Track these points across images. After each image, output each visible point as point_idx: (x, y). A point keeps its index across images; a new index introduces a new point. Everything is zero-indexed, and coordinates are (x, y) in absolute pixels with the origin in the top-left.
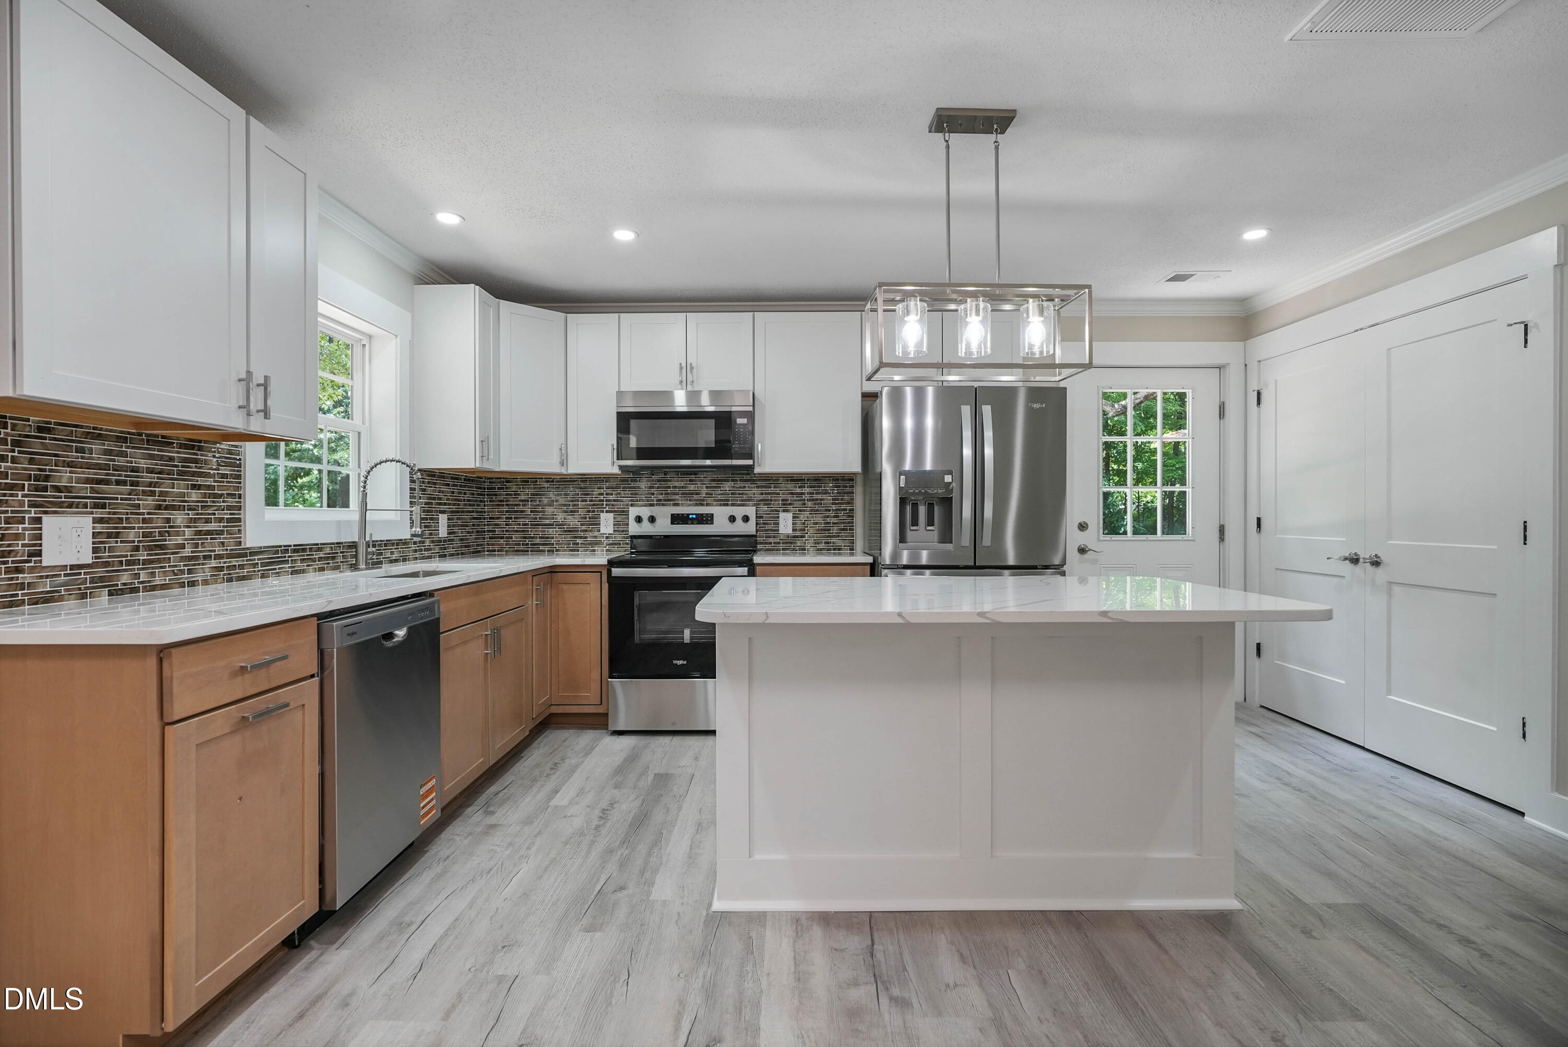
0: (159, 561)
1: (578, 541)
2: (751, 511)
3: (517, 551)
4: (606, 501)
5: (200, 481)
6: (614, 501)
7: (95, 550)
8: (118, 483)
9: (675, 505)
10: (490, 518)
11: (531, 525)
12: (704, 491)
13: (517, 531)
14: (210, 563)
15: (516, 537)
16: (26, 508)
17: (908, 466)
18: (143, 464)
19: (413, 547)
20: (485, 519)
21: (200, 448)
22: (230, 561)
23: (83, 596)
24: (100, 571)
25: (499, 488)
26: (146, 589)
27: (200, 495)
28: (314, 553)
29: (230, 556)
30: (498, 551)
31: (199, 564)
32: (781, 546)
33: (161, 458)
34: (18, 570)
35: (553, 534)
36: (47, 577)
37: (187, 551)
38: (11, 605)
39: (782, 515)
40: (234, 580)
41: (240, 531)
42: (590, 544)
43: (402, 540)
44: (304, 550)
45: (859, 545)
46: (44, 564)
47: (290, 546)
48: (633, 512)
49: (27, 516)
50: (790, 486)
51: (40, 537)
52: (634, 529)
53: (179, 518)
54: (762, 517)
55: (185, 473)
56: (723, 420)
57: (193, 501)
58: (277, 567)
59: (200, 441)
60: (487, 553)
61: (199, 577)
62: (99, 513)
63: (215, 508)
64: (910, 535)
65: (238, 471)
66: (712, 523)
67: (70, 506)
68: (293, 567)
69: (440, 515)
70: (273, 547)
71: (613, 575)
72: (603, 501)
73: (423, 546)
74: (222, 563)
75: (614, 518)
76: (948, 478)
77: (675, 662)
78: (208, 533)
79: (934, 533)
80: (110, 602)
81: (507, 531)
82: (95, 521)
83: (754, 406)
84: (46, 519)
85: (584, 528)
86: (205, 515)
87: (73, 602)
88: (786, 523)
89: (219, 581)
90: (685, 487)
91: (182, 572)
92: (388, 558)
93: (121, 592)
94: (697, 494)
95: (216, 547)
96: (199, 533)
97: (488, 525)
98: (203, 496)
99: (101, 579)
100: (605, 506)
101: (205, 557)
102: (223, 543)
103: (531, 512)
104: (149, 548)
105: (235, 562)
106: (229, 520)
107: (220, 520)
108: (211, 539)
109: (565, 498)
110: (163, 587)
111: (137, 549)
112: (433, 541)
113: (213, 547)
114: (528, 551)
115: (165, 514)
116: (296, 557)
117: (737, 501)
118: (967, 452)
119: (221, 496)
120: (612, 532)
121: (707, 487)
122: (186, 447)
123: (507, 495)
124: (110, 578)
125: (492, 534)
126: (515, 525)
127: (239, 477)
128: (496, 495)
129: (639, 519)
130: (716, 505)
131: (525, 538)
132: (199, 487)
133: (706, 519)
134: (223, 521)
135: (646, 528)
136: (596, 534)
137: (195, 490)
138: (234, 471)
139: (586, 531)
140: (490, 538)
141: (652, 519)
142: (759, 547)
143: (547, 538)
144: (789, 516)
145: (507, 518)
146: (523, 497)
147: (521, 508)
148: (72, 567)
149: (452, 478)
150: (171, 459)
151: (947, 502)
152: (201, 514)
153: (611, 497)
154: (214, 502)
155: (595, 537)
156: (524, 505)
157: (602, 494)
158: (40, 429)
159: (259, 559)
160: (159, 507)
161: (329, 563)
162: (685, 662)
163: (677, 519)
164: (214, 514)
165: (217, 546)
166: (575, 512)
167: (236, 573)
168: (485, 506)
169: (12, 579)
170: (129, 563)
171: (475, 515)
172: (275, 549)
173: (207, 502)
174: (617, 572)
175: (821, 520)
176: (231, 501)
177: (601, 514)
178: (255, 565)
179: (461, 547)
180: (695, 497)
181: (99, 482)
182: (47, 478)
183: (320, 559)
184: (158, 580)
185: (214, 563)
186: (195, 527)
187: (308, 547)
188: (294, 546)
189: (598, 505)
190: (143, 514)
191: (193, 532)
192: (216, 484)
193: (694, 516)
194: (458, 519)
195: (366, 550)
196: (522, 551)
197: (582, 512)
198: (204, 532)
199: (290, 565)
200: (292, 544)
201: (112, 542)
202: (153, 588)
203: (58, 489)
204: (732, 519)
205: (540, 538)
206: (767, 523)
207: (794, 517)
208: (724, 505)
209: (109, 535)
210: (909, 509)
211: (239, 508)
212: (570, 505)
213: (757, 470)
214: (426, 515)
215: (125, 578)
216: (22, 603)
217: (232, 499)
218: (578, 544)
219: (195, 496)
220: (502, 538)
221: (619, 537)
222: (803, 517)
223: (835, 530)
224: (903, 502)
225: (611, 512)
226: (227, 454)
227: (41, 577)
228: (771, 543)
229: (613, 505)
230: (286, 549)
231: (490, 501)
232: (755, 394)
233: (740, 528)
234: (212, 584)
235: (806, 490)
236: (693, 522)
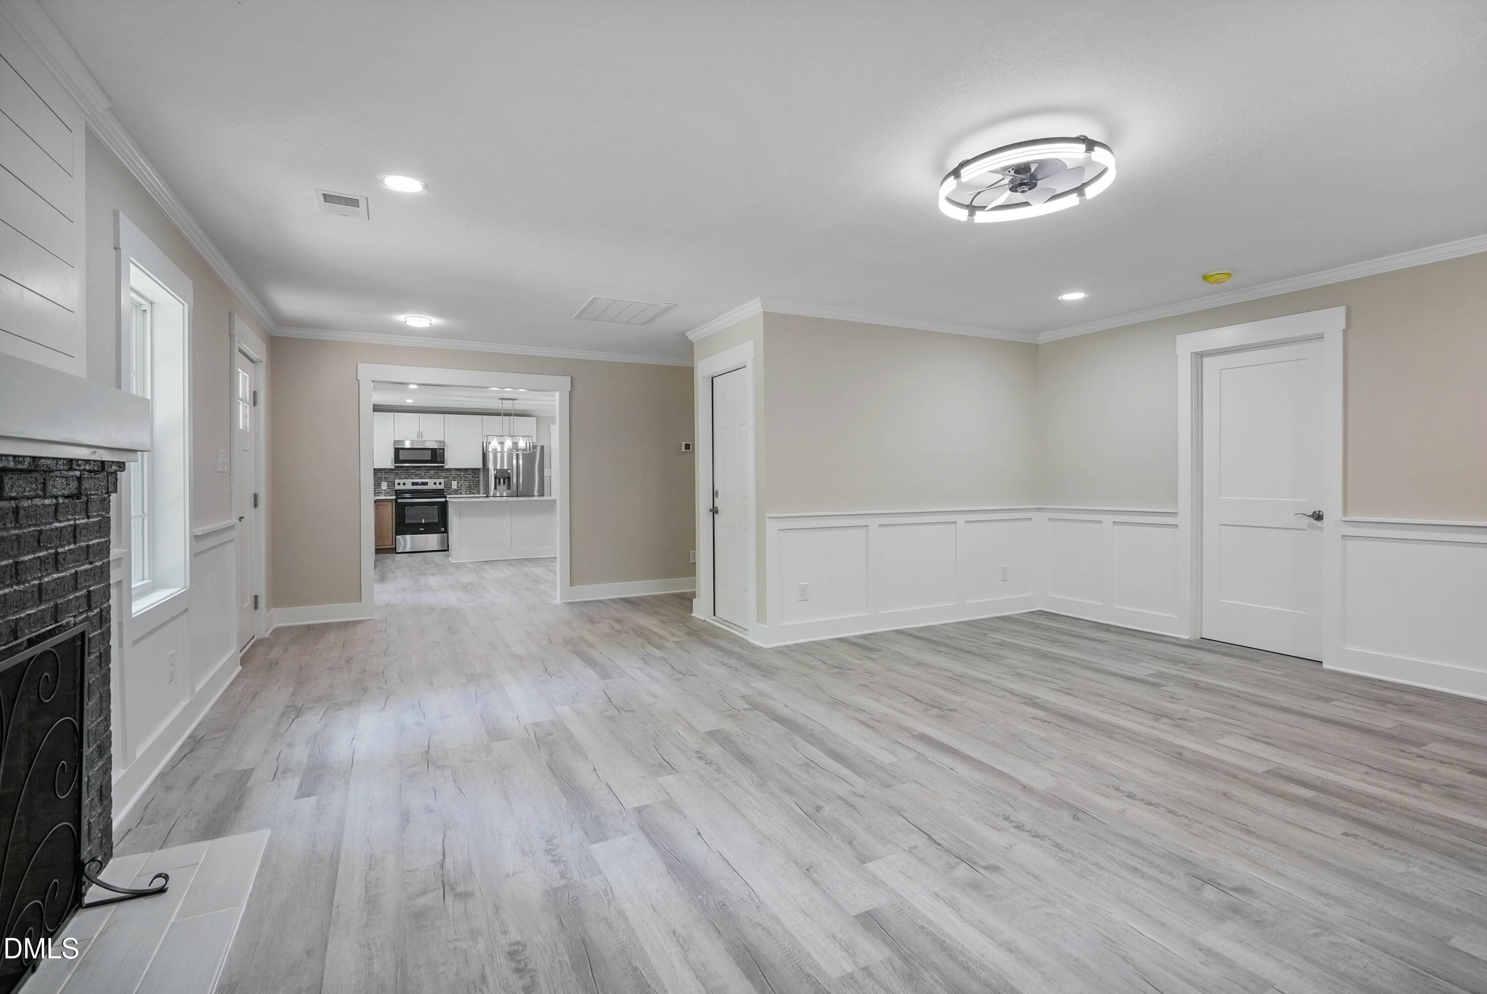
2: (442, 481)
6: (391, 477)
9: (414, 479)
12: (423, 473)
17: (498, 467)
39: (453, 482)
45: (482, 492)
48: (397, 481)
50: (456, 472)
52: (397, 487)
54: (446, 483)
56: (434, 451)
64: (498, 488)
71: (398, 502)
75: (390, 483)
76: (509, 471)
77: (419, 529)
79: (505, 487)
83: (445, 446)
88: (454, 485)
90: (418, 473)
100: (383, 479)
117: (437, 477)
118: (515, 462)
120: (386, 489)
129: (399, 484)
130: (428, 479)
133: (426, 484)
135: (402, 487)
136: (380, 489)
141: (404, 484)
144: (456, 482)
151: (509, 478)
153: (386, 476)
157: (382, 475)
162: (425, 529)
163: (413, 484)
175: (467, 484)
177: (382, 482)
180: (420, 476)
189: (380, 479)
204: (435, 484)
206: (448, 485)
208: (432, 479)
210: (498, 480)
221: (389, 491)
222: (461, 483)
223: (472, 487)
224: (496, 478)
225: (389, 481)
229: (390, 479)
232: (446, 443)
233: (438, 487)
235: (462, 473)
236: (420, 484)
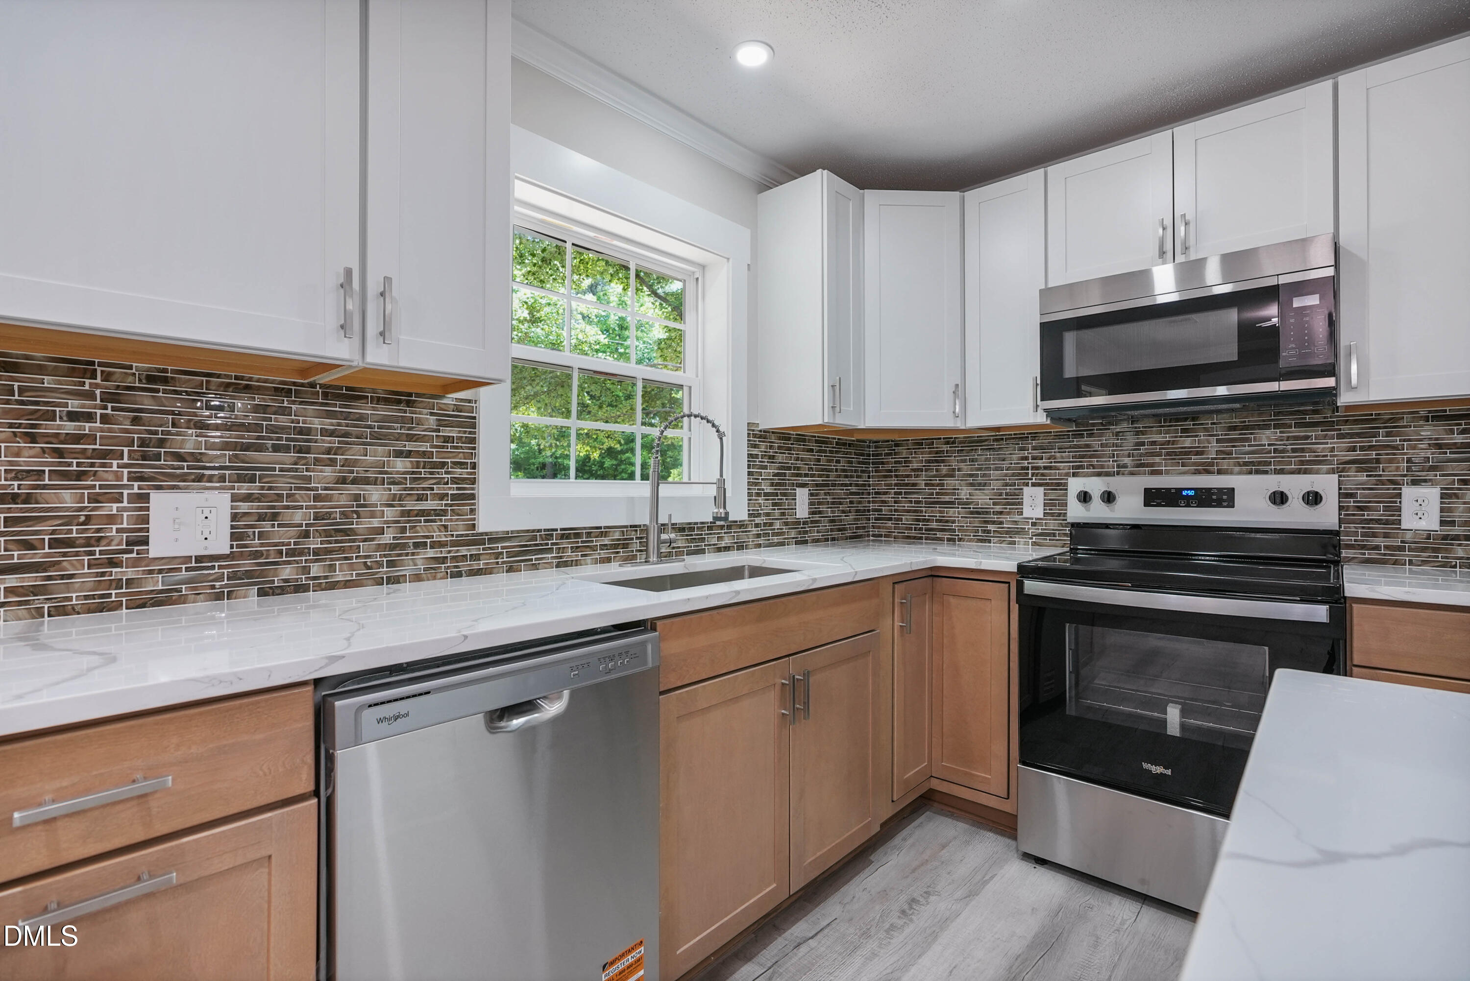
0: (342, 550)
1: (991, 527)
2: (1325, 483)
3: (908, 537)
4: (1033, 468)
5: (409, 446)
6: (1045, 468)
7: (234, 537)
8: (276, 449)
9: (1154, 473)
10: (876, 493)
11: (926, 503)
12: (1213, 447)
13: (908, 511)
14: (425, 553)
15: (907, 519)
16: (125, 482)
18: (317, 424)
19: (755, 531)
20: (869, 494)
21: (409, 403)
22: (458, 550)
23: (219, 597)
24: (247, 565)
25: (887, 454)
26: (319, 588)
27: (409, 465)
28: (594, 539)
29: (454, 544)
30: (886, 536)
31: (407, 554)
32: (1407, 555)
33: (347, 416)
34: (113, 563)
35: (955, 517)
36: (160, 571)
37: (388, 538)
38: (101, 608)
39: (1409, 491)
40: (464, 575)
41: (472, 511)
42: (1007, 533)
43: (737, 522)
44: (577, 535)
46: (151, 555)
47: (556, 530)
48: (1075, 485)
49: (126, 492)
51: (146, 520)
52: (1076, 512)
53: (376, 495)
54: (1351, 495)
55: (385, 436)
57: (398, 473)
58: (534, 557)
59: (410, 395)
60: (871, 538)
61: (407, 570)
62: (244, 489)
63: (434, 481)
65: (470, 433)
66: (1232, 505)
67: (199, 478)
68: (561, 557)
69: (797, 489)
70: (528, 531)
71: (1026, 592)
72: (1028, 469)
73: (771, 530)
74: (443, 552)
75: (1045, 494)
77: (1145, 766)
78: (422, 513)
80: (259, 605)
81: (896, 511)
82: (235, 498)
83: (1336, 266)
84: (155, 496)
85: (998, 508)
86: (418, 490)
87: (202, 605)
88: (1421, 508)
89: (439, 575)
90: (1174, 443)
91: (380, 564)
92: (714, 545)
93: (281, 591)
94: (1197, 453)
95: (435, 532)
96: (408, 513)
97: (874, 502)
98: (415, 467)
99: (249, 574)
100: (1030, 477)
101: (416, 545)
102: (446, 527)
103: (926, 485)
104: (327, 533)
105: (464, 551)
106: (454, 497)
107: (442, 497)
108: (426, 521)
109: (971, 465)
110: (348, 584)
111: (306, 534)
112: (786, 524)
113: (430, 532)
114: (921, 538)
115: (354, 489)
116: (565, 543)
117: (1290, 463)
119: (443, 465)
120: (1042, 516)
121: (1218, 441)
122: (387, 401)
123: (896, 462)
124: (262, 574)
125: (878, 515)
126: (906, 502)
127: (473, 441)
128: (883, 463)
129: (1085, 497)
130: (1240, 473)
131: (918, 520)
132: (409, 454)
133: (1219, 498)
134: (446, 498)
135: (1098, 512)
136: (1017, 518)
137: (402, 458)
138: (465, 432)
139: (1001, 513)
140: (876, 519)
141: (1109, 498)
142: (1344, 553)
143: (947, 521)
144: (1431, 493)
145: (896, 493)
146: (915, 465)
147: (913, 480)
148: (199, 559)
149: (817, 442)
150: (362, 418)
152: (412, 489)
153: (1040, 463)
154: (431, 473)
155: (1016, 522)
156: (917, 476)
157: (1026, 458)
158: (150, 379)
159: (503, 548)
160: (343, 481)
161: (618, 553)
162: (1169, 772)
163: (1153, 497)
164: (432, 489)
165: (437, 530)
166: (985, 485)
167: (464, 566)
168: (869, 477)
169: (103, 574)
170: (291, 553)
171: (854, 489)
172: (532, 534)
173: (420, 473)
174: (1032, 586)
176: (459, 472)
177: (1025, 488)
178: (498, 555)
179: (832, 530)
181: (247, 448)
182: (161, 443)
183: (603, 547)
184: (340, 576)
185: (431, 553)
186: (401, 505)
187: (584, 531)
188: (562, 529)
189: (1020, 474)
190: (317, 489)
191: (398, 512)
192: (434, 450)
193: (1191, 493)
194: (825, 494)
195: (659, 537)
196: (915, 538)
197: (996, 485)
198: (416, 512)
199: (554, 555)
200: (558, 527)
201: (266, 526)
202: (333, 586)
203: (180, 457)
204: (1280, 499)
205: (937, 521)
206: (1369, 508)
207: (1443, 496)
208: (1258, 472)
209: (261, 518)
211: (473, 481)
212: (977, 475)
213: (1345, 399)
214: (775, 489)
215: (287, 572)
216: (118, 606)
217: (461, 469)
218: (989, 532)
219: (401, 465)
220: (890, 519)
221: (1052, 524)
225: (1040, 485)
226: (453, 411)
227: (151, 572)
228: (1377, 548)
229: (1043, 475)
230: (549, 533)
231: (876, 471)
232: (1342, 242)
233: (1300, 516)
234: (428, 580)
236: (1188, 502)
